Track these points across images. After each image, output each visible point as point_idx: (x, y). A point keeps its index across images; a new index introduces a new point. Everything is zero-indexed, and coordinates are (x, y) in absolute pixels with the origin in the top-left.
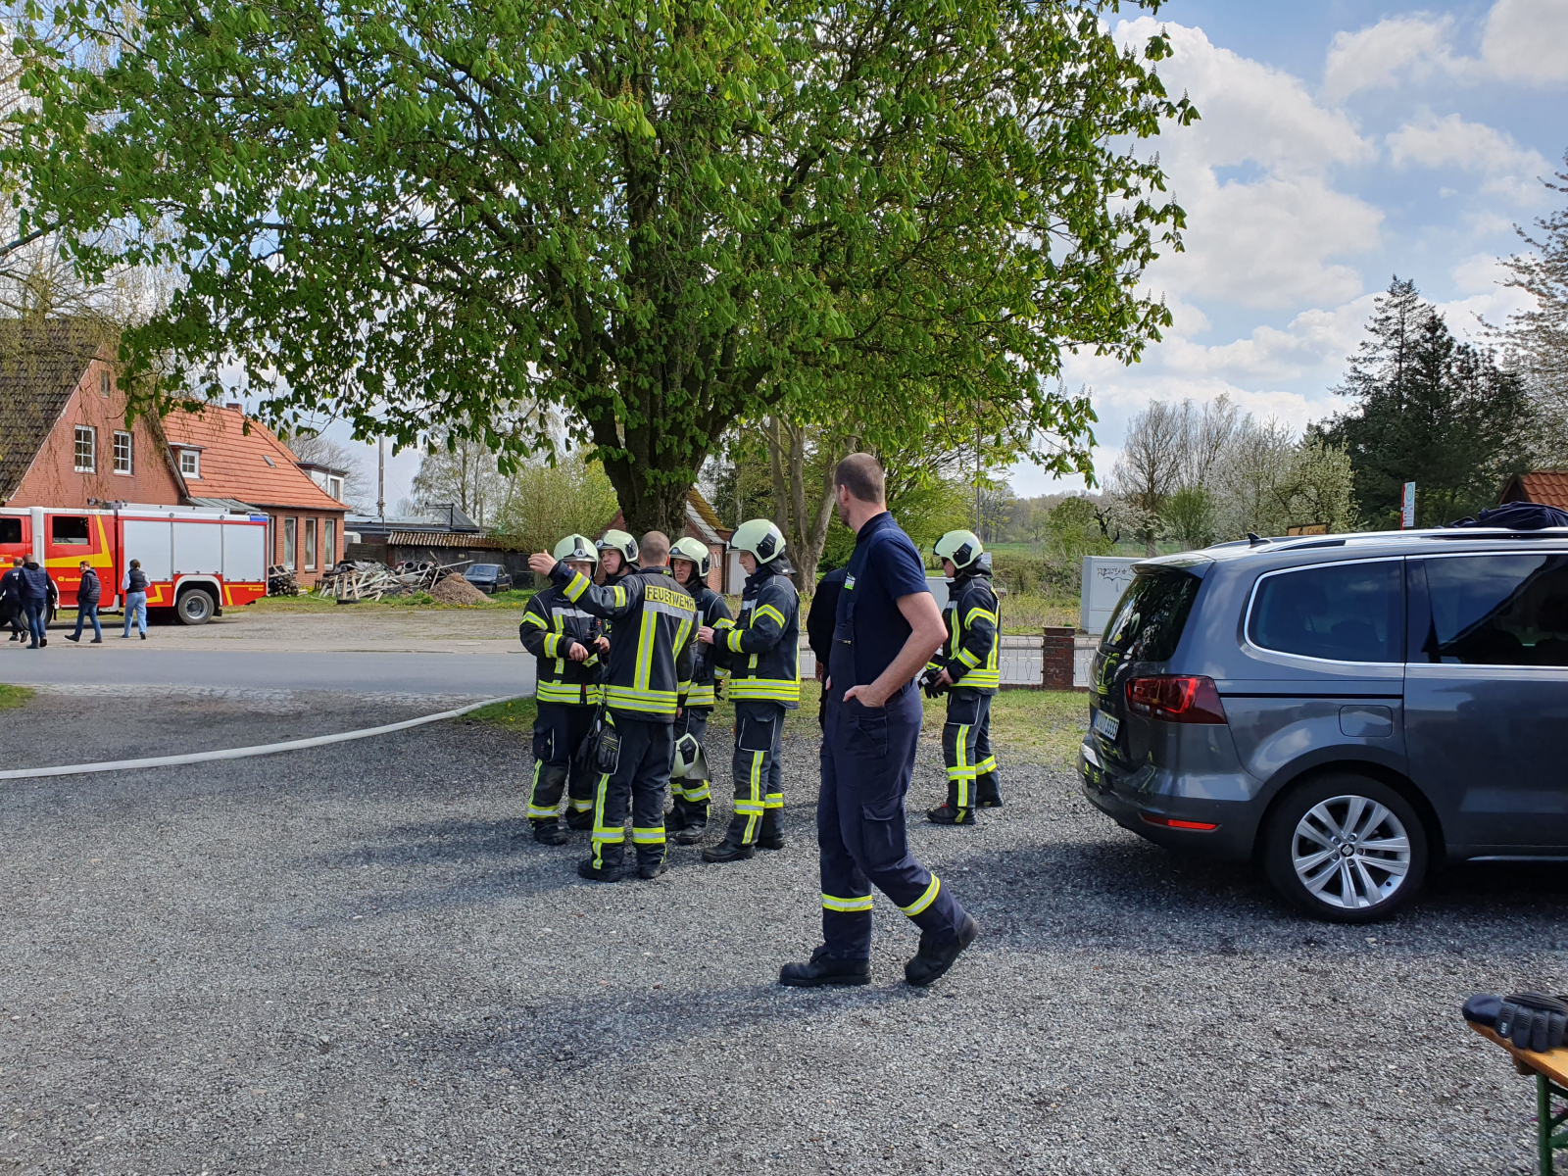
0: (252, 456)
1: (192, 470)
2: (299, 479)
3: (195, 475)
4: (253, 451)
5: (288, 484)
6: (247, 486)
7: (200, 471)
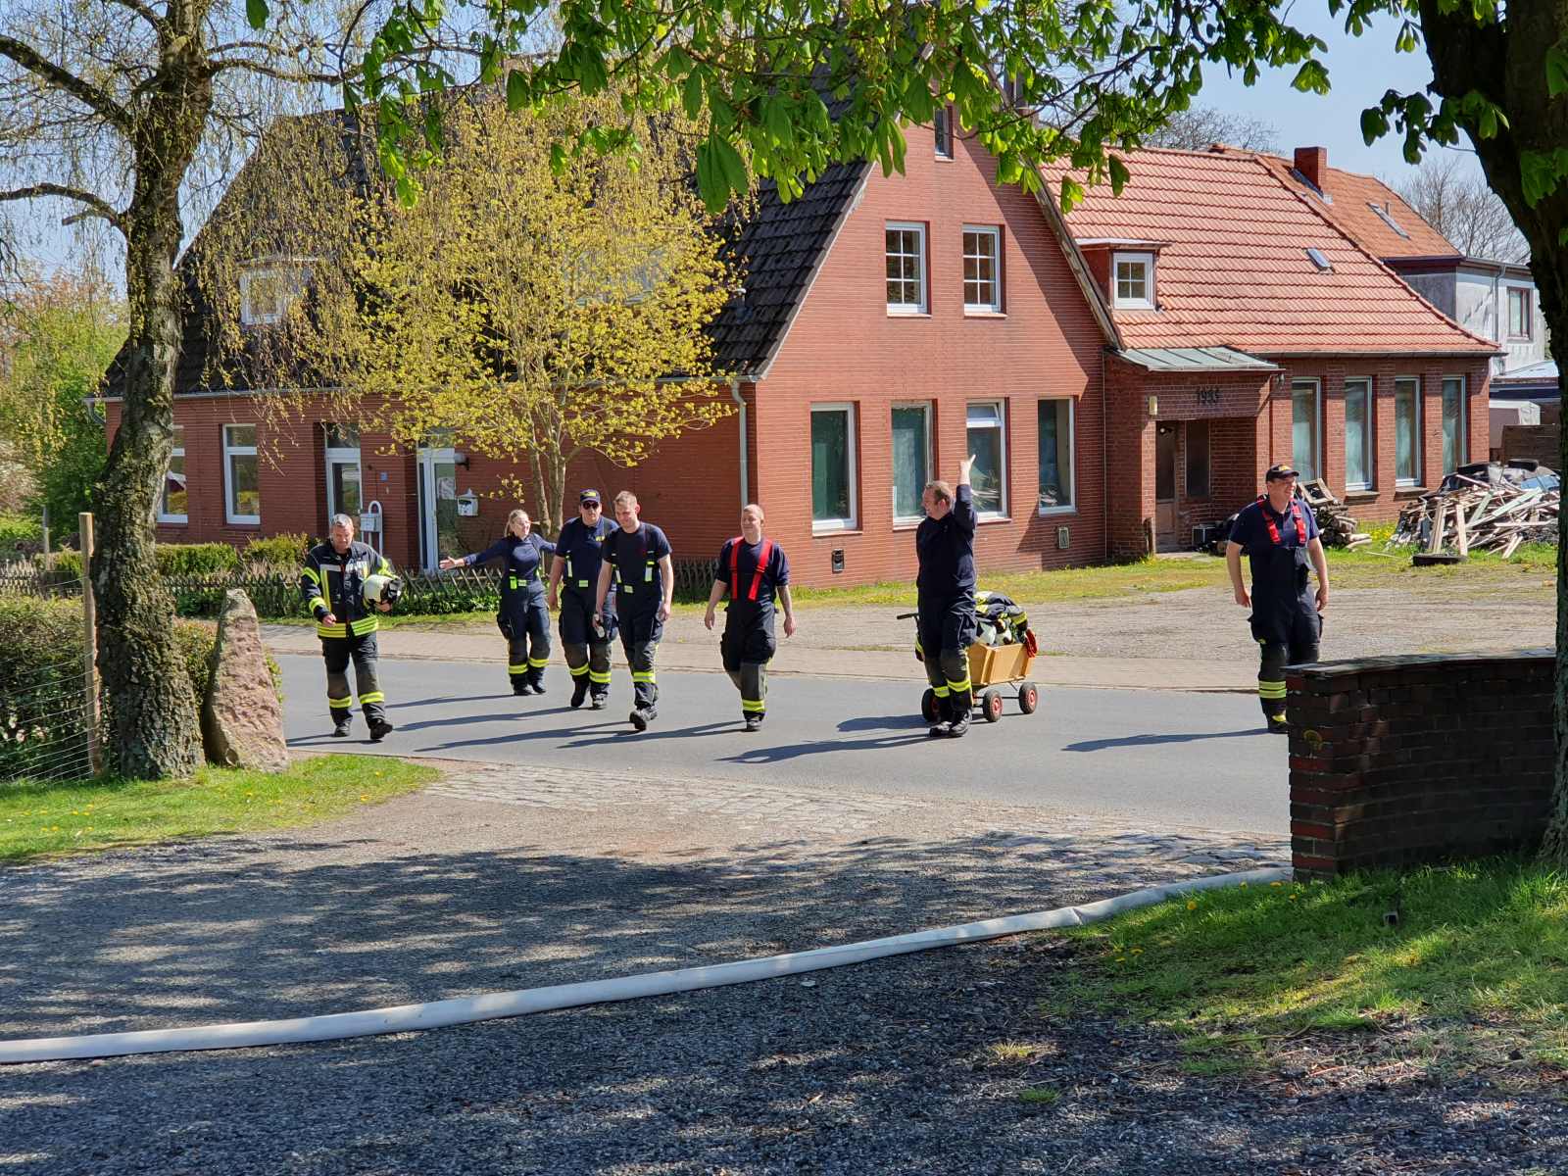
0: (1281, 253)
1: (1139, 292)
2: (1385, 293)
3: (1143, 304)
4: (1284, 241)
5: (1359, 305)
6: (1262, 316)
7: (1157, 293)
